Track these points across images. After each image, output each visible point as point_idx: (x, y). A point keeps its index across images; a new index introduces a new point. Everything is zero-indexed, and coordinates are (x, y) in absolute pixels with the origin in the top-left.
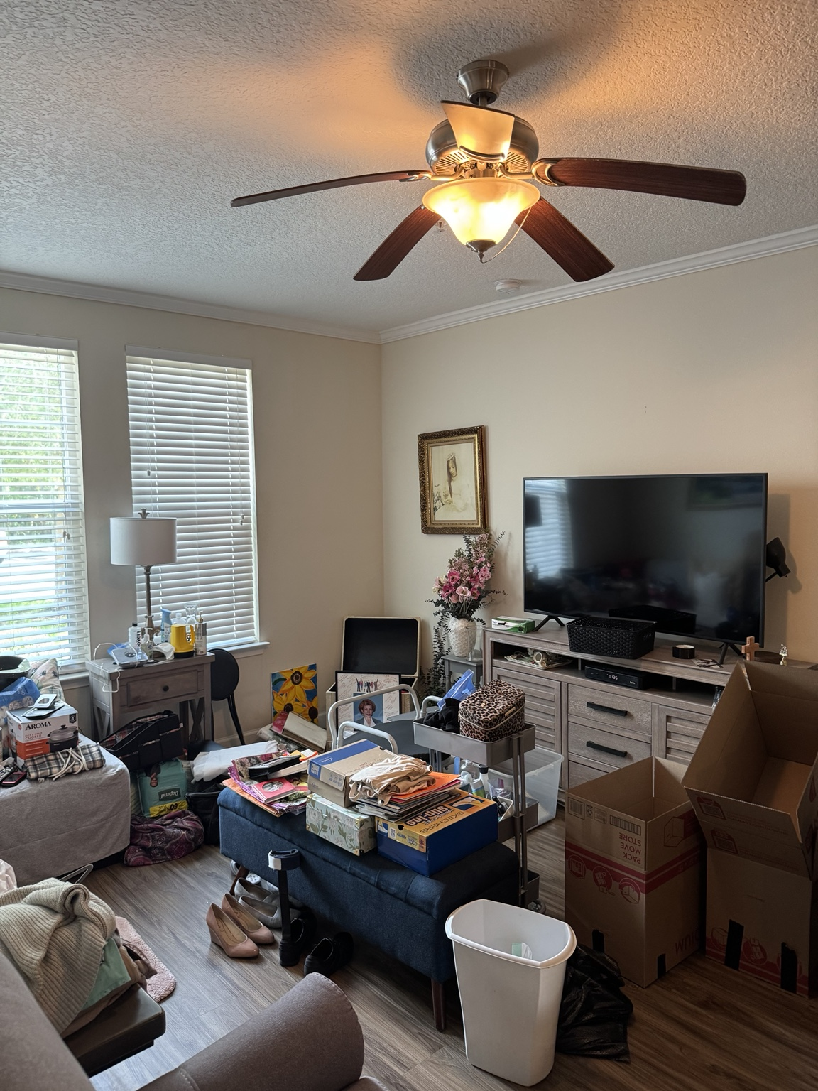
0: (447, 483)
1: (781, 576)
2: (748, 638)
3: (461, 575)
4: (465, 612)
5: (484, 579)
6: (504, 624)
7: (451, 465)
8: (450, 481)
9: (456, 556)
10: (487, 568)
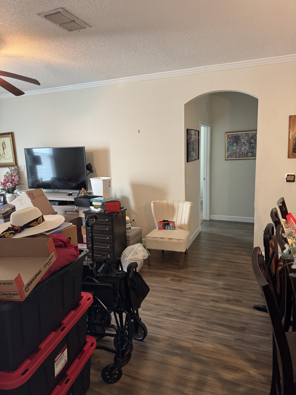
0: (3, 150)
1: (91, 173)
2: (82, 189)
3: (8, 180)
4: (11, 191)
5: (16, 180)
6: (21, 193)
7: (3, 144)
8: (4, 150)
9: (7, 174)
10: (17, 177)
